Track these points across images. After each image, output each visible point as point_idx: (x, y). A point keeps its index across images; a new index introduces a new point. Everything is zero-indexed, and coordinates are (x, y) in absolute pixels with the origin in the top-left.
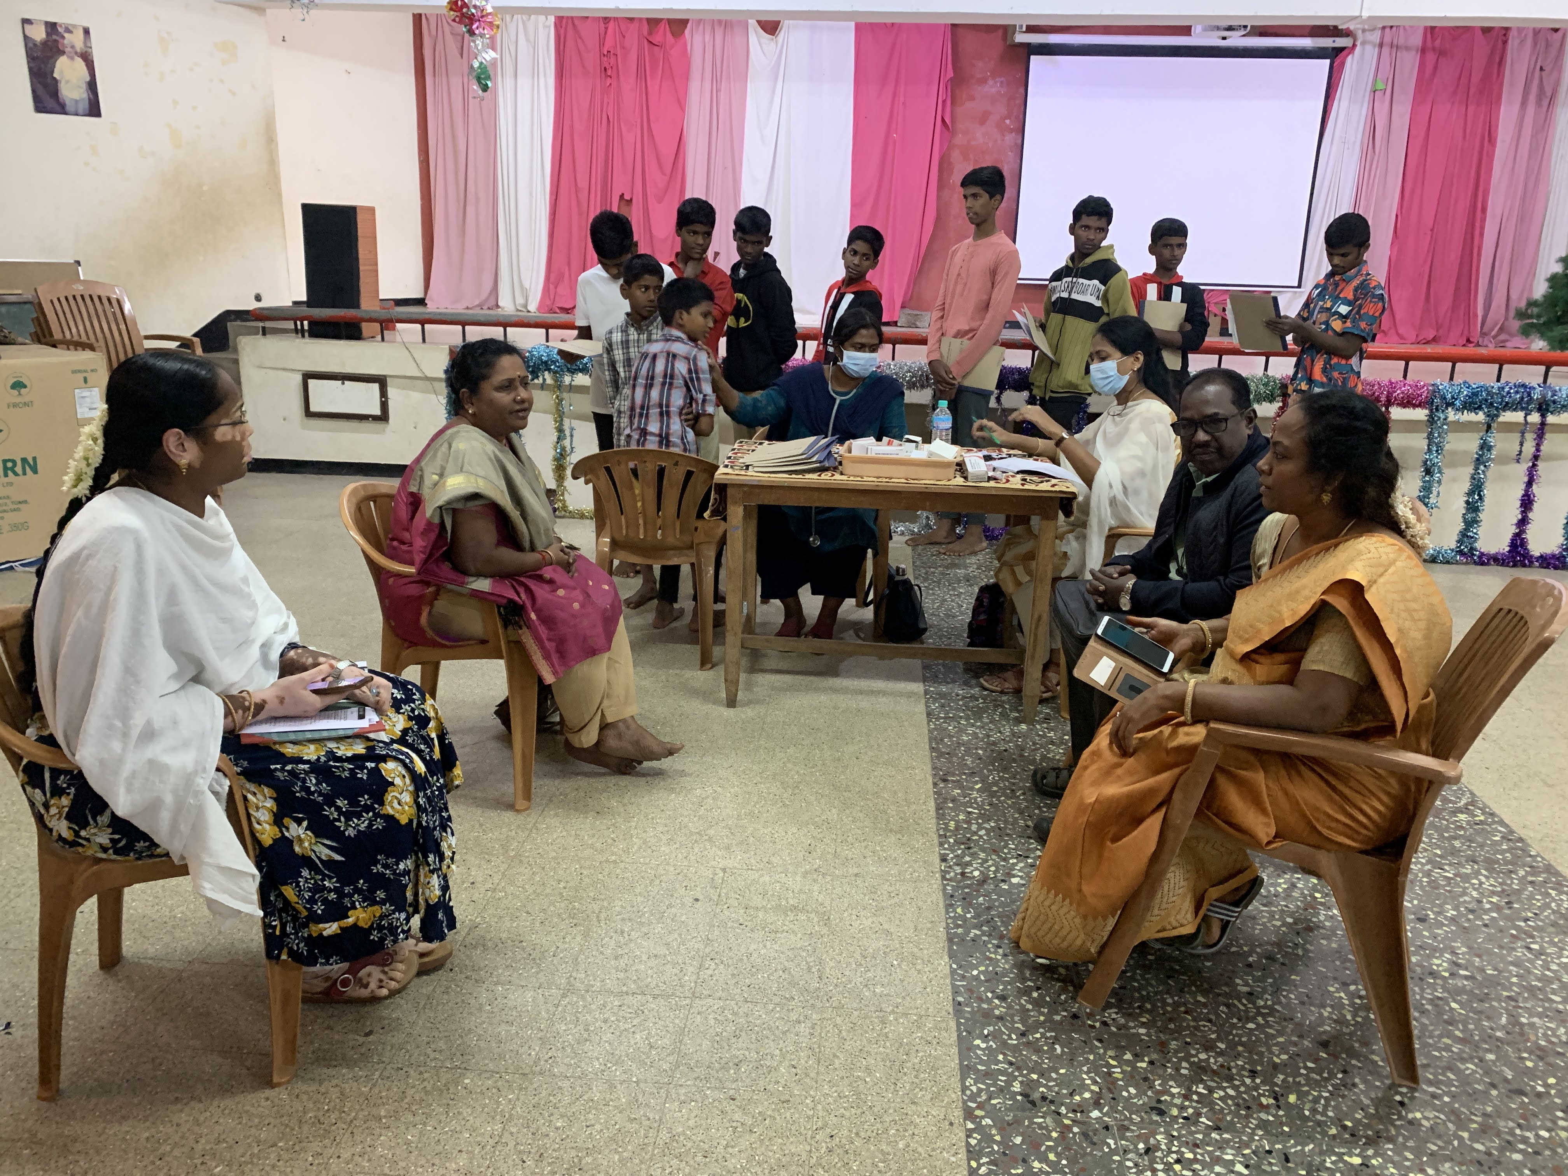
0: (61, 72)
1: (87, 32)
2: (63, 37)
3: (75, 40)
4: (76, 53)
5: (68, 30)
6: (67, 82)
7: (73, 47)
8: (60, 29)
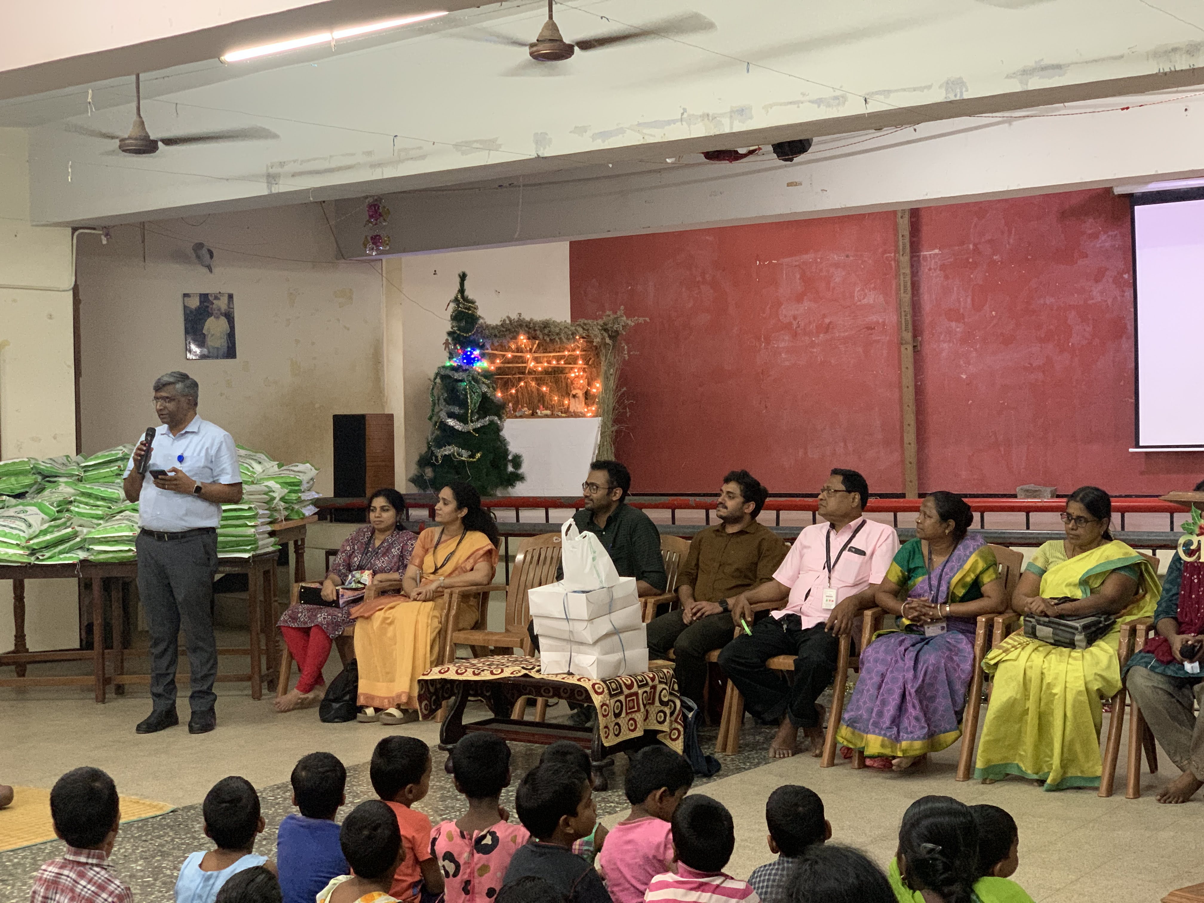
0: (209, 329)
1: (231, 297)
2: (213, 304)
3: (222, 304)
4: (221, 314)
5: (216, 298)
6: (212, 335)
7: (219, 310)
8: (210, 298)
